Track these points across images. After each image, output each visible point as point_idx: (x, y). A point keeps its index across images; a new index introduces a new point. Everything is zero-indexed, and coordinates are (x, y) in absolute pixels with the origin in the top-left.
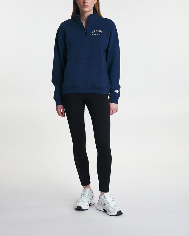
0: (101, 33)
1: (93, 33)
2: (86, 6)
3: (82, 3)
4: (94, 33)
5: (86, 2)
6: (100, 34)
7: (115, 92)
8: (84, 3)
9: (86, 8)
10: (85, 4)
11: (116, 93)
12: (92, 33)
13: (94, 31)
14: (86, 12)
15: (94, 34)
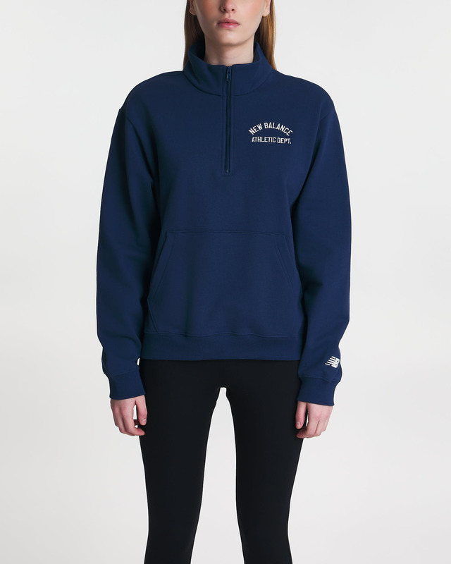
0: (285, 136)
1: (256, 135)
2: (228, 23)
3: (214, 13)
4: (259, 134)
5: (230, 6)
6: (280, 141)
7: (328, 364)
8: (223, 10)
9: (229, 30)
10: (227, 16)
11: (331, 366)
12: (251, 136)
13: (260, 127)
14: (230, 45)
15: (260, 139)
